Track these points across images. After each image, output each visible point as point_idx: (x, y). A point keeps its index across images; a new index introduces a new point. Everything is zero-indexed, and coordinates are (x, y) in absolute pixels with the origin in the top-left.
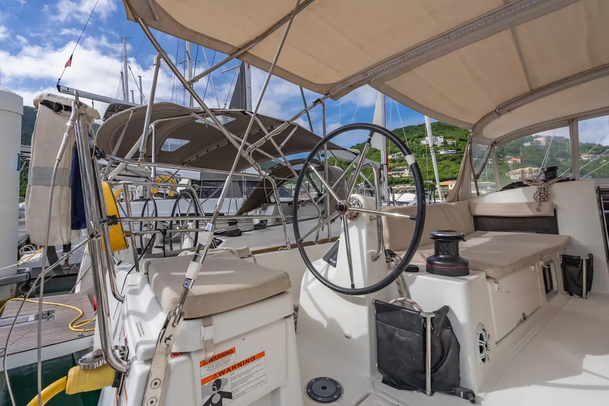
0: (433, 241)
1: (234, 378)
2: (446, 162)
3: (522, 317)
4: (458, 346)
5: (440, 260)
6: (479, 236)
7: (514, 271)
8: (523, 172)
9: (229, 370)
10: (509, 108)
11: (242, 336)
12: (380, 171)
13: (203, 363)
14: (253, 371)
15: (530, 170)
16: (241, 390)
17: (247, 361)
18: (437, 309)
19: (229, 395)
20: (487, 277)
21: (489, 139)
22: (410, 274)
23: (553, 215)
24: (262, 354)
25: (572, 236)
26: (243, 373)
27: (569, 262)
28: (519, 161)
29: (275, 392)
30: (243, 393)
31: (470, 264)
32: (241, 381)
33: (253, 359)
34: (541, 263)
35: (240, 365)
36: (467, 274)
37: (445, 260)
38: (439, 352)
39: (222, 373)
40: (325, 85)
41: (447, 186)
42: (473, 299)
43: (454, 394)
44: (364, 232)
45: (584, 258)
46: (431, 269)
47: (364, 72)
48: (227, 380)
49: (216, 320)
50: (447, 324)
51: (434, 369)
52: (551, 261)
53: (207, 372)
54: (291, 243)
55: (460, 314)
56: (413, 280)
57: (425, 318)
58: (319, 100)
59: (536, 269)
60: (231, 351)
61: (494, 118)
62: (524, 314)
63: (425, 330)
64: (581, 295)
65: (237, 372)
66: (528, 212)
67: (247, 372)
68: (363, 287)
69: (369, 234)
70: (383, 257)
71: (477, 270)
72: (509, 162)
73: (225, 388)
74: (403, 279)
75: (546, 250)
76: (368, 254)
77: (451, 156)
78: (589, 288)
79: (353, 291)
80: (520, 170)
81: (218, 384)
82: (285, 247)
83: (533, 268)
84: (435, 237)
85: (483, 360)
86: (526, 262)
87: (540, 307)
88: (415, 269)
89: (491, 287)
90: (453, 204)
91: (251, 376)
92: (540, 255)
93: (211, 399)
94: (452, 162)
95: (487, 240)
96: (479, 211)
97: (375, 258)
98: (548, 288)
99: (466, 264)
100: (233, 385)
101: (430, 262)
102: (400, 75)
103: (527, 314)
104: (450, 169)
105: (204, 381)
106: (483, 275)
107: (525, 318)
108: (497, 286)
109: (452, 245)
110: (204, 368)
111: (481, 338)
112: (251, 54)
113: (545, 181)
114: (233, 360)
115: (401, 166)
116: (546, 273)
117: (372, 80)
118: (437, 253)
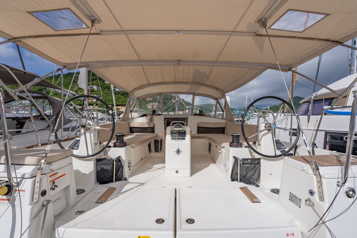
0: (116, 137)
1: (58, 181)
2: (119, 96)
3: (141, 159)
4: (123, 167)
5: (118, 143)
6: (131, 135)
7: (139, 145)
8: (153, 105)
9: (56, 179)
10: (142, 88)
11: (59, 169)
12: (84, 101)
13: (50, 176)
14: (63, 179)
15: (155, 104)
16: (60, 185)
17: (61, 176)
18: (117, 157)
19: (56, 186)
20: (131, 147)
21: (137, 97)
22: (108, 148)
23: (153, 127)
24: (65, 174)
25: (158, 134)
26: (60, 180)
27: (156, 142)
28: (151, 99)
29: (68, 187)
30: (60, 186)
31: (127, 143)
32: (60, 182)
33: (62, 176)
34: (148, 142)
35: (59, 177)
36: (126, 146)
37: (119, 142)
38: (117, 169)
39: (55, 180)
40: (65, 63)
41: (119, 109)
42: (127, 153)
43: (121, 180)
44: (92, 135)
45: (160, 140)
46: (115, 146)
47: (87, 63)
48: (56, 182)
49: (53, 164)
50: (120, 161)
51: (116, 175)
52: (151, 142)
53: (51, 179)
54: (41, 143)
55: (123, 157)
56: (109, 150)
57: (114, 160)
58: (60, 69)
59: (146, 145)
60: (57, 173)
61: (138, 90)
62: (142, 158)
63: (113, 164)
64: (159, 152)
65: (59, 179)
66: (147, 126)
67: (61, 179)
68: (92, 154)
69: (94, 136)
70: (99, 144)
71: (129, 145)
72: (148, 99)
73: (56, 184)
74: (106, 151)
75: (149, 138)
76: (94, 143)
77: (121, 93)
78: (161, 150)
79: (88, 156)
80: (152, 104)
81: (54, 183)
82: (37, 145)
83: (145, 144)
84: (117, 135)
85: (129, 170)
86: (143, 142)
87: (147, 156)
88: (110, 147)
89: (133, 150)
90: (122, 122)
91: (62, 181)
92: (148, 140)
93: (52, 187)
94: (122, 96)
95: (133, 136)
96: (132, 125)
97: (96, 144)
98: (150, 150)
99: (125, 143)
100: (58, 183)
101: (115, 144)
102: (103, 68)
103: (143, 158)
104: (121, 100)
105: (50, 182)
106: (130, 146)
107: (142, 159)
108: (134, 149)
109: (122, 137)
110: (50, 178)
111: (129, 164)
112: (23, 42)
113: (152, 115)
114: (57, 176)
115: (92, 94)
116: (149, 146)
117: (90, 67)
118: (117, 141)
